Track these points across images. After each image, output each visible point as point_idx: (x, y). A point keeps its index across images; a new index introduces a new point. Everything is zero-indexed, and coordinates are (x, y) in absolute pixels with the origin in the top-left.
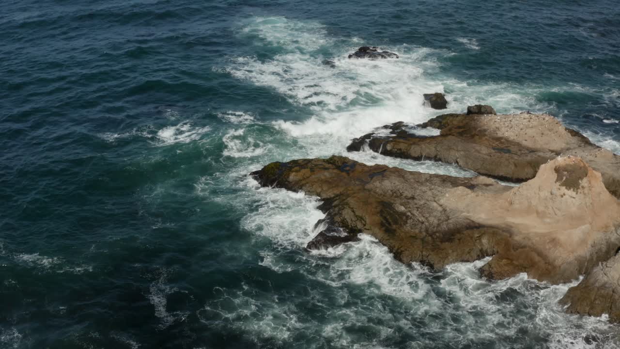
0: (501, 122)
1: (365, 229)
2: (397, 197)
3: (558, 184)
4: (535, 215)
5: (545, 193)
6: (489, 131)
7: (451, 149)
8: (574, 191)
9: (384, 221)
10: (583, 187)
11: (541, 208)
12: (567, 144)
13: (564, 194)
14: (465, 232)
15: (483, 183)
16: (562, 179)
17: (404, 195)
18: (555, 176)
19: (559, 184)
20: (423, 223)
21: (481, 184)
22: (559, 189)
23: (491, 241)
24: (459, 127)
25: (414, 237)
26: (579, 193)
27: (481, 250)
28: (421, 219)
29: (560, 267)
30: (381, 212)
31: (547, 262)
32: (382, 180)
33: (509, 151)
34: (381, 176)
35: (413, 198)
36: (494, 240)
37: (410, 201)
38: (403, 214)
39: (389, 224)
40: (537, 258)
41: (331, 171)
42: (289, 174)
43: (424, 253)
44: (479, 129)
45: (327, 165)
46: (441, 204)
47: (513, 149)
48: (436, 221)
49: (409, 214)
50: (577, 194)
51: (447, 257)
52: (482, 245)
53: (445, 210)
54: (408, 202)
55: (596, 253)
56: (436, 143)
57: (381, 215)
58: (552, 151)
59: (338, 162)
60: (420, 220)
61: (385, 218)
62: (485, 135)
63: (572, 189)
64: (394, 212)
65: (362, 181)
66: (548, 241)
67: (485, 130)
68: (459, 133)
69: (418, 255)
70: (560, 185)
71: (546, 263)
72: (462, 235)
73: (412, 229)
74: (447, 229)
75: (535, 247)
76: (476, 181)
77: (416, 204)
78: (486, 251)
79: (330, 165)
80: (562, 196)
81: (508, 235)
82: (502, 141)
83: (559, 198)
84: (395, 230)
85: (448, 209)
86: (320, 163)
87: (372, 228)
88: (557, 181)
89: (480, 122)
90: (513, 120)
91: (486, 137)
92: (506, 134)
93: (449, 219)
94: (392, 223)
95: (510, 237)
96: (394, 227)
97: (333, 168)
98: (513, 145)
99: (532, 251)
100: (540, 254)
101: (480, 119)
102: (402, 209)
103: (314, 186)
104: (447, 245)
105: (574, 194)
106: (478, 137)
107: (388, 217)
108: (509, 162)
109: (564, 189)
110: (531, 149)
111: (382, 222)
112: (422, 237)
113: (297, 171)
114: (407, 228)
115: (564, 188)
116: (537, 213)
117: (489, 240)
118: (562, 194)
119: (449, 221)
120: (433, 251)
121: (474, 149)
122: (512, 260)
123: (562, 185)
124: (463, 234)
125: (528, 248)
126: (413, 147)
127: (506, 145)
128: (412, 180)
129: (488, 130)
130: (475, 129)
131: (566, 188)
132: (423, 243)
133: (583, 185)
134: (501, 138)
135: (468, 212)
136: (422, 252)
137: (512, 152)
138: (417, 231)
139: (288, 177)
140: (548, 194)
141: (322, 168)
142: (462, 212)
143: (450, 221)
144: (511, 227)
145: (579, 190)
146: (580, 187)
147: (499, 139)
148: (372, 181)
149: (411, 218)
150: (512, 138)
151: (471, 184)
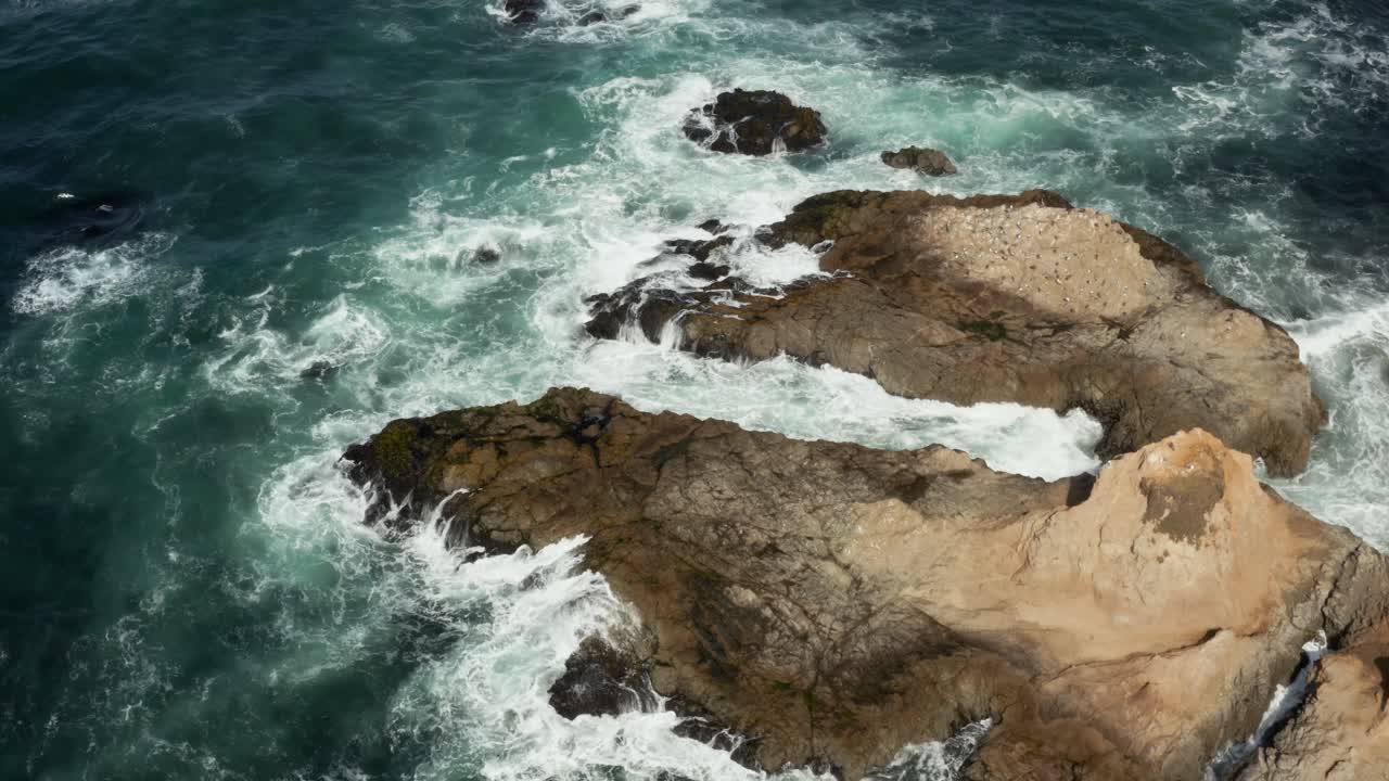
0: (973, 232)
1: (658, 663)
2: (730, 549)
3: (1151, 525)
4: (1090, 597)
5: (1116, 548)
6: (946, 264)
7: (854, 336)
8: (1190, 542)
9: (705, 643)
10: (1213, 530)
11: (1105, 584)
12: (1147, 293)
13: (1166, 554)
14: (916, 669)
15: (947, 469)
16: (1162, 513)
17: (750, 540)
18: (1140, 503)
19: (1153, 526)
20: (804, 638)
21: (942, 474)
22: (1153, 541)
23: (983, 686)
24: (868, 250)
25: (785, 687)
26: (1202, 548)
27: (960, 711)
28: (802, 624)
29: (1160, 762)
30: (695, 613)
31: (1129, 753)
32: (688, 477)
33: (1001, 333)
34: (680, 461)
35: (772, 549)
36: (991, 684)
37: (766, 562)
38: (751, 614)
39: (721, 650)
40: (1102, 745)
41: (549, 449)
42: (441, 470)
43: (815, 741)
44: (919, 257)
45: (540, 429)
46: (845, 562)
47: (1013, 322)
48: (838, 627)
49: (768, 612)
50: (1197, 548)
51: (875, 746)
52: (959, 696)
53: (857, 582)
54: (763, 568)
55: (1246, 700)
56: (814, 317)
57: (697, 625)
58: (1111, 323)
59: (565, 409)
60: (798, 627)
61: (707, 632)
62: (937, 278)
63: (1186, 539)
64: (729, 610)
65: (636, 487)
66: (1129, 694)
67: (937, 261)
68: (868, 268)
69: (801, 747)
70: (1155, 531)
71: (1126, 757)
72: (910, 679)
73: (778, 663)
74: (868, 656)
75: (1097, 716)
76: (928, 465)
77: (783, 572)
78: (971, 712)
79: (547, 426)
80: (1160, 560)
81: (1028, 677)
82: (982, 294)
83: (1154, 564)
84: (736, 670)
85: (866, 579)
86: (520, 421)
87: (676, 661)
88: (1146, 518)
89: (923, 233)
90: (1007, 225)
91: (939, 284)
92: (992, 273)
93: (871, 614)
94: (727, 647)
95: (1033, 680)
96: (733, 657)
97: (554, 434)
98: (1013, 308)
99: (1090, 725)
100: (1109, 734)
101: (922, 222)
102: (749, 597)
103: (511, 512)
104: (871, 712)
105: (1191, 549)
106: (916, 281)
107: (715, 628)
108: (1006, 373)
109: (1165, 542)
110: (1056, 317)
111: (700, 643)
112: (805, 688)
113: (462, 460)
114: (767, 662)
115: (1166, 536)
116: (1098, 595)
117: (977, 686)
118: (1160, 554)
119: (871, 620)
120: (838, 735)
121: (914, 331)
122: (1040, 745)
123: (1162, 528)
124: (912, 674)
125: (1079, 719)
126: (755, 329)
127: (994, 309)
128: (765, 472)
129: (944, 260)
130: (910, 253)
131: (1172, 538)
132: (810, 709)
133: (1213, 521)
134: (978, 286)
135: (919, 585)
136: (810, 739)
137: (1010, 334)
138: (793, 668)
139: (440, 480)
140: (1123, 550)
141: (528, 438)
142: (904, 585)
143: (875, 623)
144: (1032, 643)
145: (1202, 538)
146: (1207, 529)
147: (973, 289)
148: (662, 483)
149: (773, 628)
150: (1006, 285)
151: (915, 473)
